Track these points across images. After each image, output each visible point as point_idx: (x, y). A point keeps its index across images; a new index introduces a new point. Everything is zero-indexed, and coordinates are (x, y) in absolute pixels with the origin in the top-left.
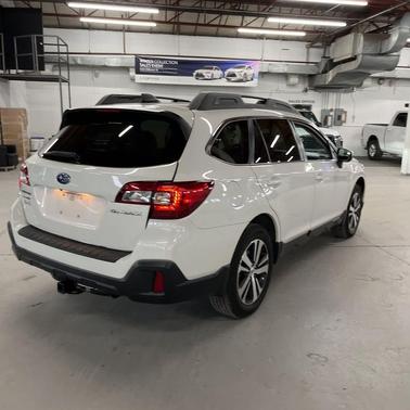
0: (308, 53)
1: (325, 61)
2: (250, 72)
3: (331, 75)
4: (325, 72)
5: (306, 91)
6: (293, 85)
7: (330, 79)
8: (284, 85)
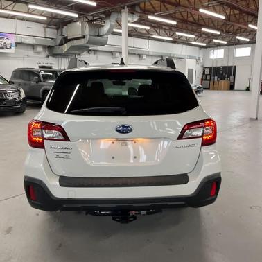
0: (45, 32)
1: (60, 38)
2: (8, 42)
3: (66, 47)
4: (61, 44)
5: (48, 56)
6: (38, 53)
7: (66, 50)
8: (32, 52)
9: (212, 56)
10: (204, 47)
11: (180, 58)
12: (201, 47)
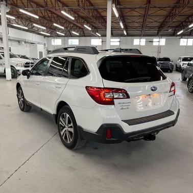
9: (53, 43)
10: (48, 36)
11: (32, 43)
12: (45, 36)
